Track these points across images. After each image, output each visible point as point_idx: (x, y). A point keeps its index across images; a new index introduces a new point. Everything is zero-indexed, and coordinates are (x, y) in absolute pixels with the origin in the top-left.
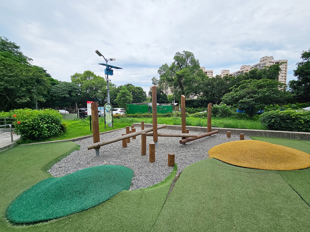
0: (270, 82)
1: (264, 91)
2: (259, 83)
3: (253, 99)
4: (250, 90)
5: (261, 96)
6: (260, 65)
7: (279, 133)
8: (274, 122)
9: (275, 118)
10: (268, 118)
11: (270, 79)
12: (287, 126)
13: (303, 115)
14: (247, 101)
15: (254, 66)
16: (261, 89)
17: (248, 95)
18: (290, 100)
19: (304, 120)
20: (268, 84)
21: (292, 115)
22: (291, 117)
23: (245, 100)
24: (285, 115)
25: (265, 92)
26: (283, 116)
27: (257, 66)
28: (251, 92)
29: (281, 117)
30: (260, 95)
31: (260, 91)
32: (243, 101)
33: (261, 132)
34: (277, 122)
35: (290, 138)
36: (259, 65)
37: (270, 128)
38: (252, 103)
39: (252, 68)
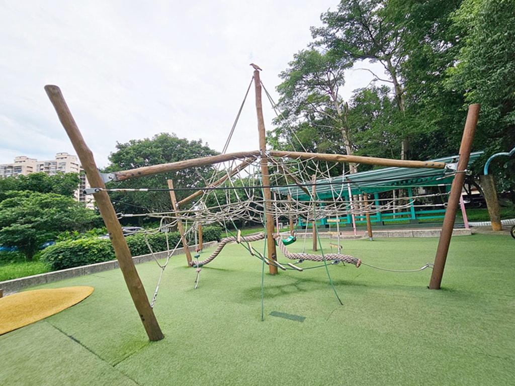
0: (61, 199)
1: (51, 212)
2: (43, 200)
3: (32, 224)
4: (26, 210)
5: (46, 221)
6: (56, 165)
7: (65, 271)
8: (62, 258)
9: (64, 251)
10: (53, 254)
11: (62, 195)
12: (80, 261)
13: (96, 244)
14: (19, 228)
15: (46, 163)
16: (46, 210)
17: (22, 219)
18: (95, 223)
19: (97, 249)
20: (58, 201)
21: (84, 245)
22: (84, 247)
23: (14, 226)
24: (77, 246)
25: (53, 214)
26: (73, 248)
27: (50, 164)
28: (29, 214)
29: (72, 250)
30: (45, 218)
31: (46, 212)
32: (11, 229)
33: (38, 277)
34: (66, 258)
35: (79, 276)
36: (55, 163)
37: (58, 268)
38: (29, 232)
39: (41, 165)
